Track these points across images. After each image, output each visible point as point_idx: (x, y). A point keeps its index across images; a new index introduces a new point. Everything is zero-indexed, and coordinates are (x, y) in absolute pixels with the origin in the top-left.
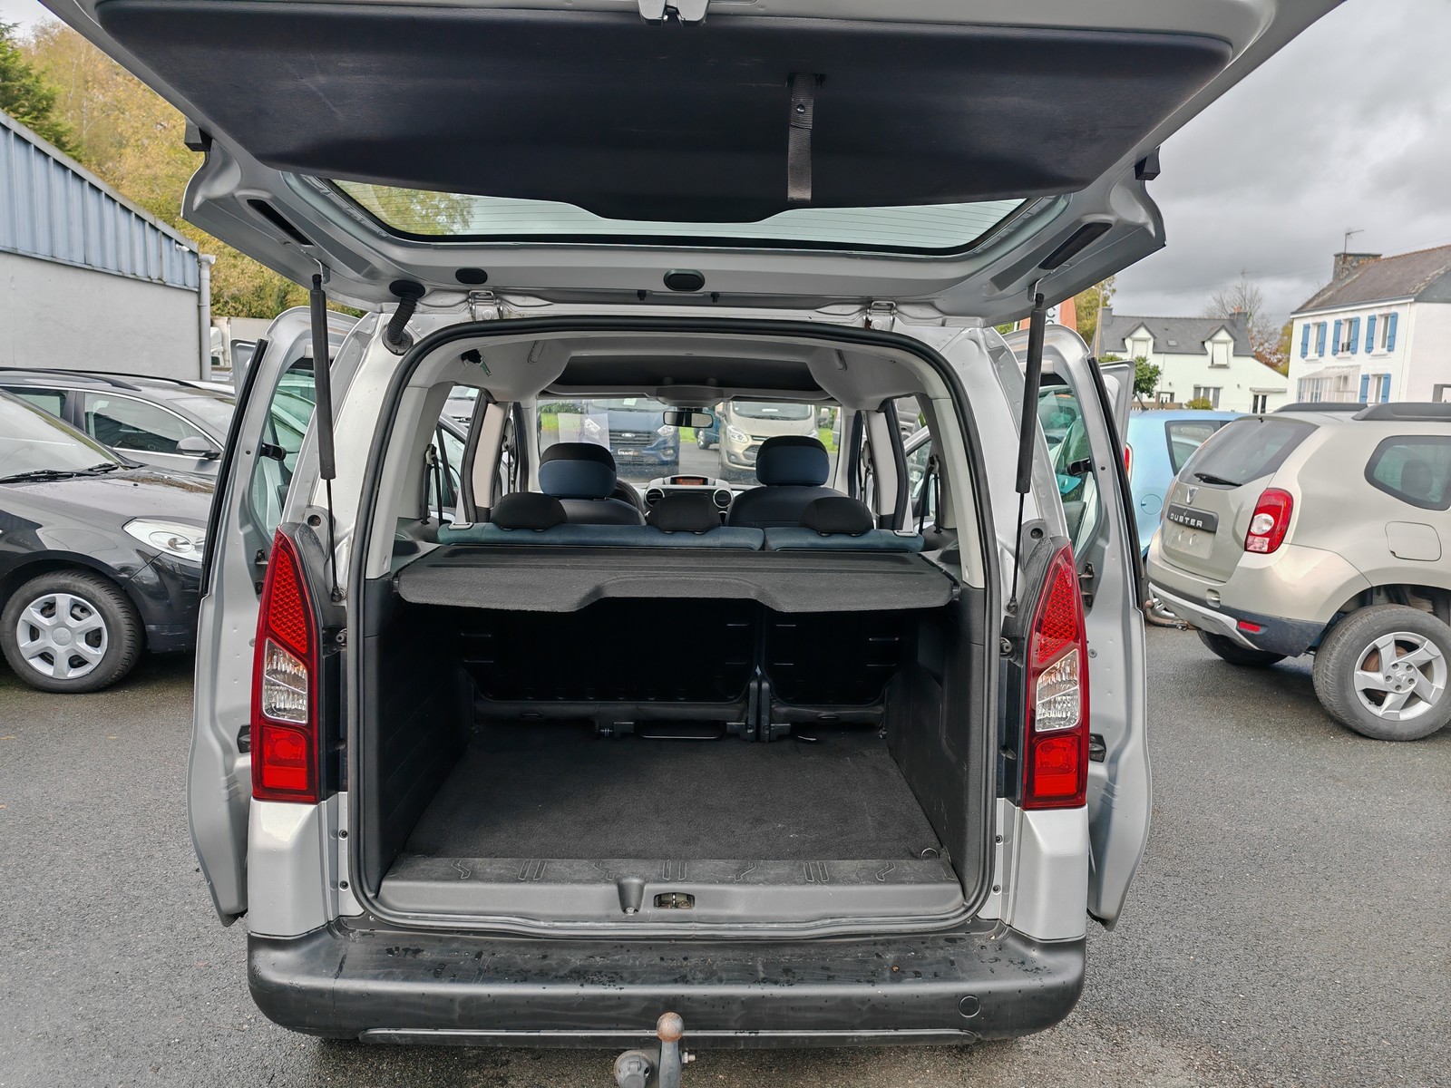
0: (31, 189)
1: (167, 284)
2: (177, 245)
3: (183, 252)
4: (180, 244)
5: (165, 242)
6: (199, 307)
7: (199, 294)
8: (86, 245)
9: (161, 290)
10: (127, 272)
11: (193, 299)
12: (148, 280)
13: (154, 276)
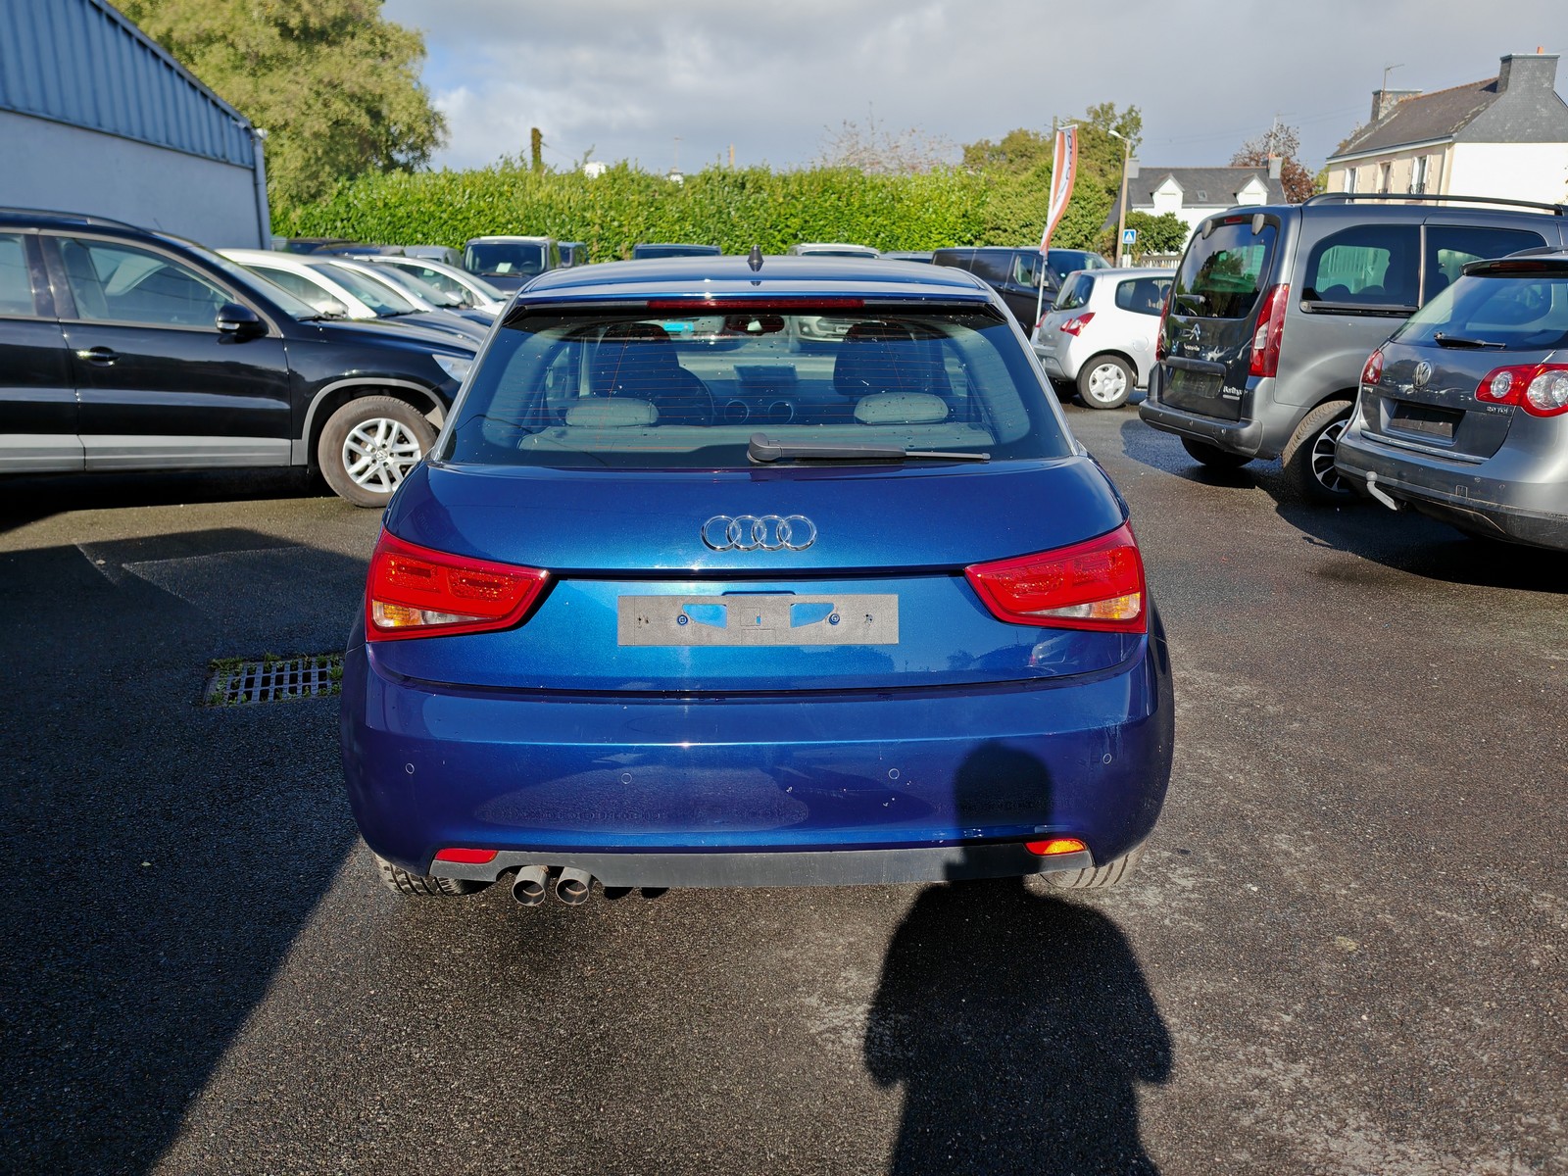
0: (122, 69)
1: (232, 162)
2: (233, 122)
3: (238, 129)
4: (236, 120)
5: (224, 118)
6: (256, 185)
7: (254, 171)
8: (166, 124)
9: (224, 168)
10: (198, 151)
11: (248, 176)
12: (214, 158)
13: (219, 154)
